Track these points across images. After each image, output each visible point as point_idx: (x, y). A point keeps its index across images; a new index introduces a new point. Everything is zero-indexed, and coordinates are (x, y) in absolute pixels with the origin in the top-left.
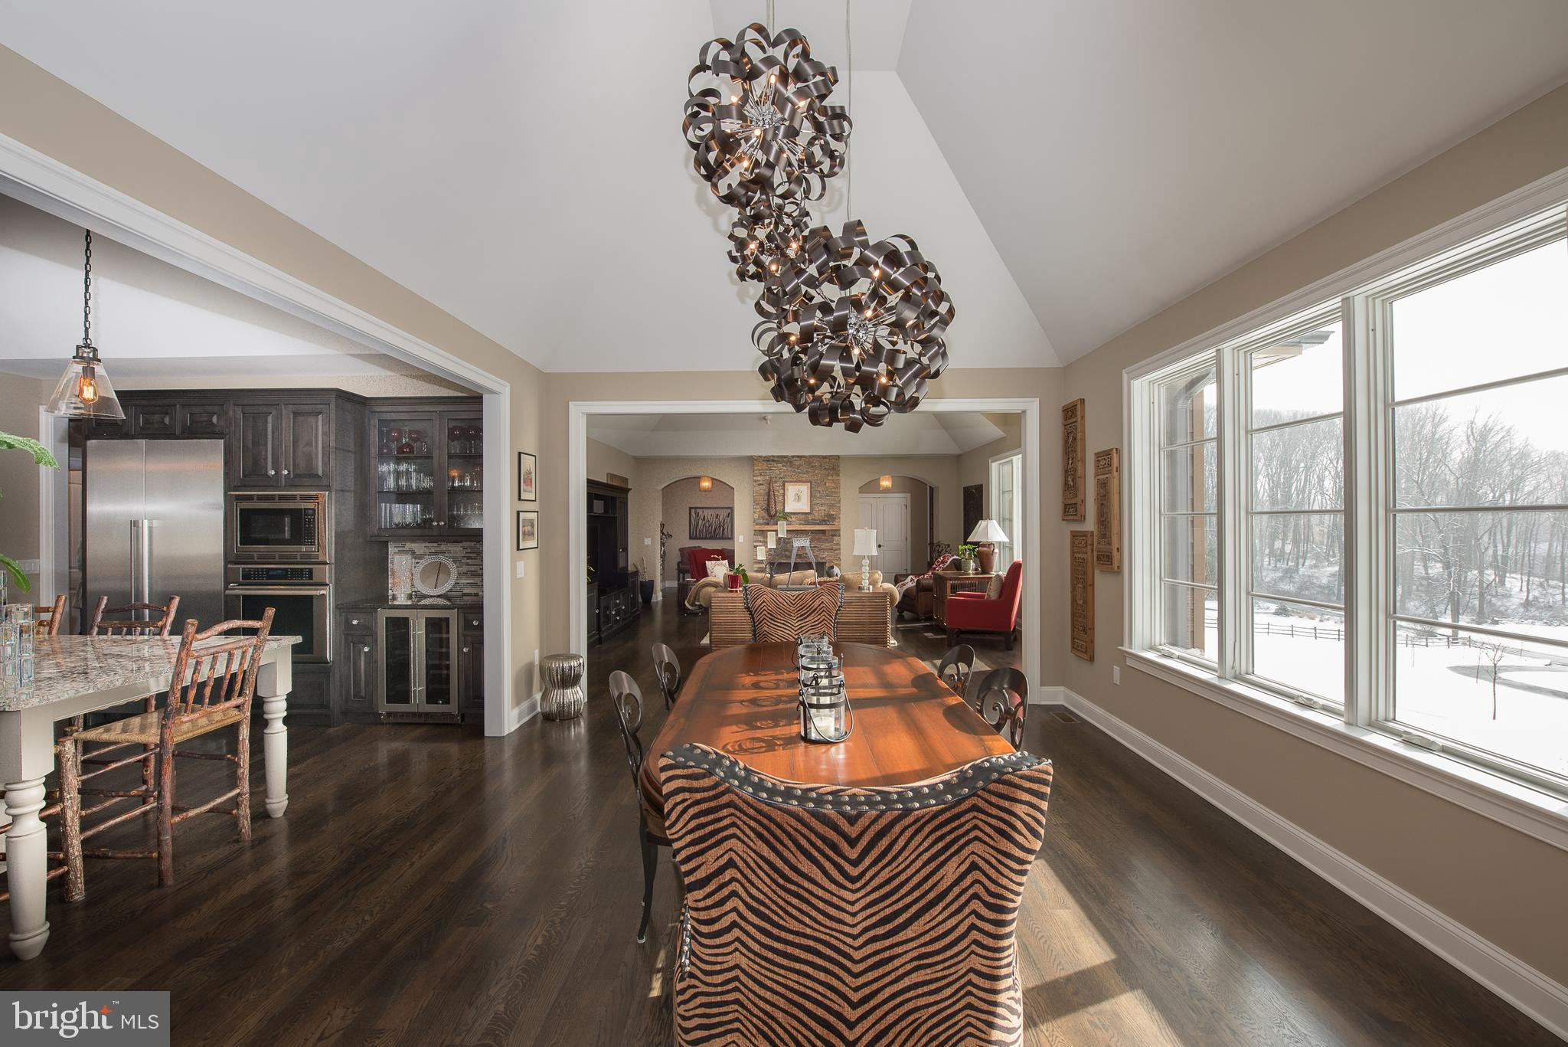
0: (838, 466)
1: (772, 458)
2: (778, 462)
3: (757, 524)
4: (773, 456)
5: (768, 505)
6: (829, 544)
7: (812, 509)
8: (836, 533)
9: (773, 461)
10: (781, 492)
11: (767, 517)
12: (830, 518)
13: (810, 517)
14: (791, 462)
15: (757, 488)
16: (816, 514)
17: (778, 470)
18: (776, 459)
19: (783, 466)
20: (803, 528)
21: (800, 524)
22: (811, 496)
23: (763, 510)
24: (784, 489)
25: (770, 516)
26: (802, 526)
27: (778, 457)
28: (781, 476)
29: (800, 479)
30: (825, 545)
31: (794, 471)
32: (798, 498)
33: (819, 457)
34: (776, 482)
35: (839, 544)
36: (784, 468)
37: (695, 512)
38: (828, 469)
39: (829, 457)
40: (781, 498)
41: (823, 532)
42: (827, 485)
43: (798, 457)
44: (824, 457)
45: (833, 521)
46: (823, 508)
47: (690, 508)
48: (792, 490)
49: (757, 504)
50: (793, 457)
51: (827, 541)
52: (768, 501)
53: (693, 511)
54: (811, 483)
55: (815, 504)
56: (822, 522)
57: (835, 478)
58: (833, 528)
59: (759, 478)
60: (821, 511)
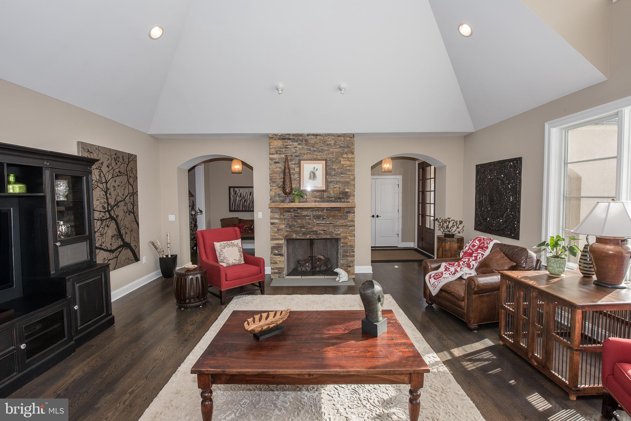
0: (353, 144)
1: (287, 136)
2: (293, 140)
3: (274, 202)
4: (289, 134)
5: (284, 182)
6: (343, 221)
7: (327, 186)
8: (351, 210)
9: (289, 139)
10: (297, 170)
11: (283, 194)
12: (345, 196)
13: (325, 195)
14: (306, 140)
15: (274, 166)
16: (331, 192)
17: (294, 148)
18: (291, 137)
19: (299, 144)
20: (318, 205)
21: (315, 201)
22: (326, 174)
23: (279, 187)
24: (300, 167)
25: (285, 193)
26: (317, 204)
27: (294, 135)
28: (297, 154)
29: (315, 157)
30: (341, 222)
31: (310, 150)
32: (313, 176)
33: (333, 135)
34: (291, 160)
35: (353, 221)
36: (300, 146)
37: (234, 191)
38: (343, 147)
39: (344, 135)
40: (296, 176)
41: (339, 209)
42: (342, 163)
43: (314, 135)
44: (339, 136)
45: (347, 199)
46: (338, 186)
47: (230, 188)
48: (307, 167)
49: (274, 182)
50: (308, 135)
51: (342, 218)
52: (284, 178)
53: (232, 189)
54: (326, 161)
55: (331, 182)
56: (338, 199)
57: (350, 156)
58: (348, 205)
59: (275, 156)
60: (335, 189)
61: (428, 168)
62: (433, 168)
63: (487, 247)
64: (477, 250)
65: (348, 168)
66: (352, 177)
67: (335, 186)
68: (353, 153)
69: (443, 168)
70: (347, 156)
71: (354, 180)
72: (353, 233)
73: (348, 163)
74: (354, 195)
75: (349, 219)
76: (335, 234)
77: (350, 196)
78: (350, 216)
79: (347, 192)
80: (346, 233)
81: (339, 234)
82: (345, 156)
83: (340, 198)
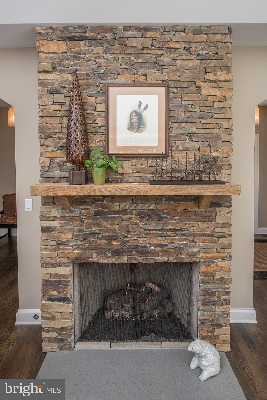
0: (229, 51)
1: (79, 32)
2: (93, 41)
3: (48, 181)
9: (84, 39)
10: (101, 107)
12: (210, 167)
15: (48, 100)
17: (94, 58)
18: (87, 34)
19: (105, 51)
22: (168, 118)
27: (94, 28)
28: (101, 72)
31: (130, 62)
32: (137, 121)
34: (88, 86)
35: (227, 224)
40: (99, 122)
42: (203, 92)
43: (138, 28)
45: (215, 174)
46: (195, 145)
49: (48, 136)
50: (127, 29)
54: (168, 88)
57: (222, 76)
59: (51, 77)
65: (216, 104)
70: (216, 78)
71: (230, 130)
79: (215, 159)
80: (211, 251)
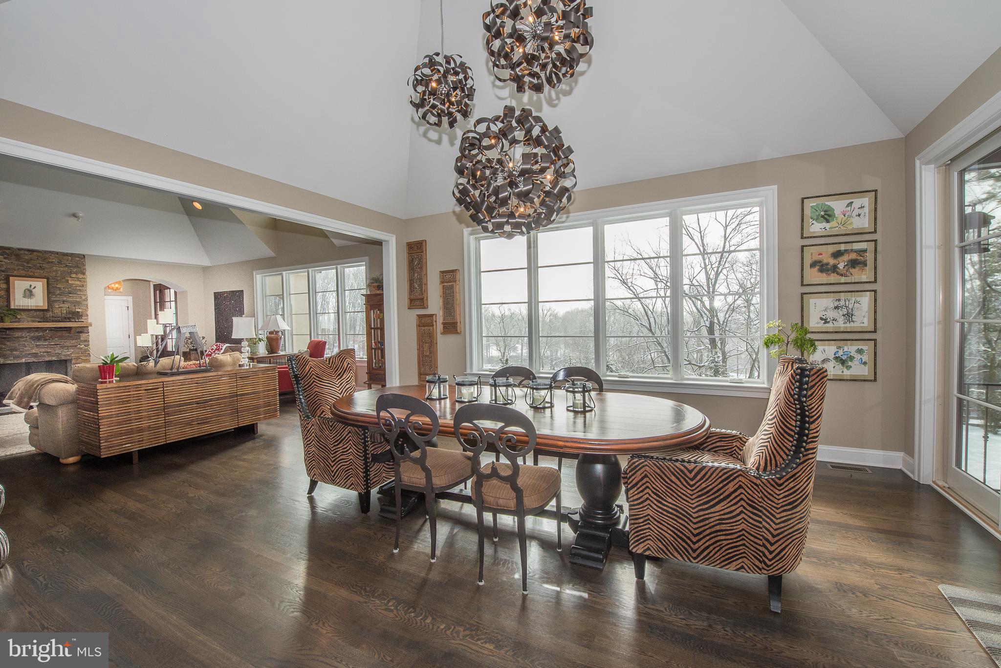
32: (29, 294)
61: (167, 291)
62: (172, 291)
63: (221, 349)
64: (214, 352)
65: (77, 288)
66: (83, 298)
67: (61, 306)
68: (84, 274)
69: (184, 293)
70: (77, 276)
71: (86, 300)
72: (88, 352)
73: (78, 283)
74: (87, 315)
75: (82, 339)
76: (64, 355)
77: (82, 316)
78: (83, 336)
79: (78, 312)
80: (79, 353)
81: (68, 355)
82: (74, 276)
83: (69, 318)
